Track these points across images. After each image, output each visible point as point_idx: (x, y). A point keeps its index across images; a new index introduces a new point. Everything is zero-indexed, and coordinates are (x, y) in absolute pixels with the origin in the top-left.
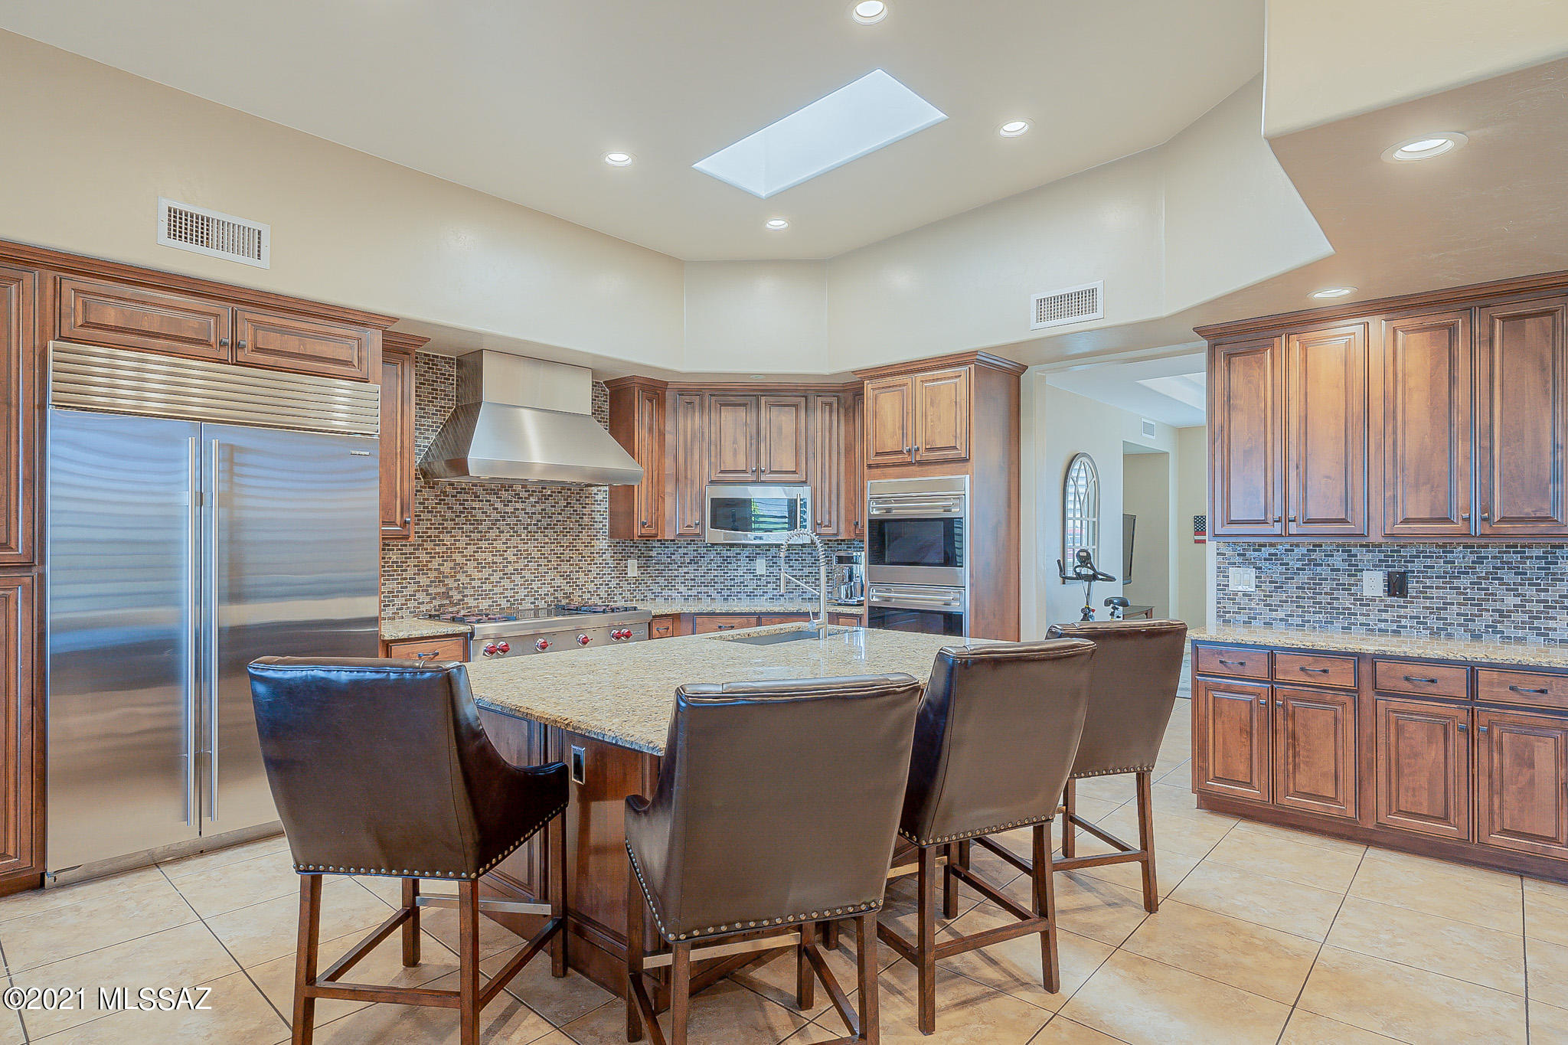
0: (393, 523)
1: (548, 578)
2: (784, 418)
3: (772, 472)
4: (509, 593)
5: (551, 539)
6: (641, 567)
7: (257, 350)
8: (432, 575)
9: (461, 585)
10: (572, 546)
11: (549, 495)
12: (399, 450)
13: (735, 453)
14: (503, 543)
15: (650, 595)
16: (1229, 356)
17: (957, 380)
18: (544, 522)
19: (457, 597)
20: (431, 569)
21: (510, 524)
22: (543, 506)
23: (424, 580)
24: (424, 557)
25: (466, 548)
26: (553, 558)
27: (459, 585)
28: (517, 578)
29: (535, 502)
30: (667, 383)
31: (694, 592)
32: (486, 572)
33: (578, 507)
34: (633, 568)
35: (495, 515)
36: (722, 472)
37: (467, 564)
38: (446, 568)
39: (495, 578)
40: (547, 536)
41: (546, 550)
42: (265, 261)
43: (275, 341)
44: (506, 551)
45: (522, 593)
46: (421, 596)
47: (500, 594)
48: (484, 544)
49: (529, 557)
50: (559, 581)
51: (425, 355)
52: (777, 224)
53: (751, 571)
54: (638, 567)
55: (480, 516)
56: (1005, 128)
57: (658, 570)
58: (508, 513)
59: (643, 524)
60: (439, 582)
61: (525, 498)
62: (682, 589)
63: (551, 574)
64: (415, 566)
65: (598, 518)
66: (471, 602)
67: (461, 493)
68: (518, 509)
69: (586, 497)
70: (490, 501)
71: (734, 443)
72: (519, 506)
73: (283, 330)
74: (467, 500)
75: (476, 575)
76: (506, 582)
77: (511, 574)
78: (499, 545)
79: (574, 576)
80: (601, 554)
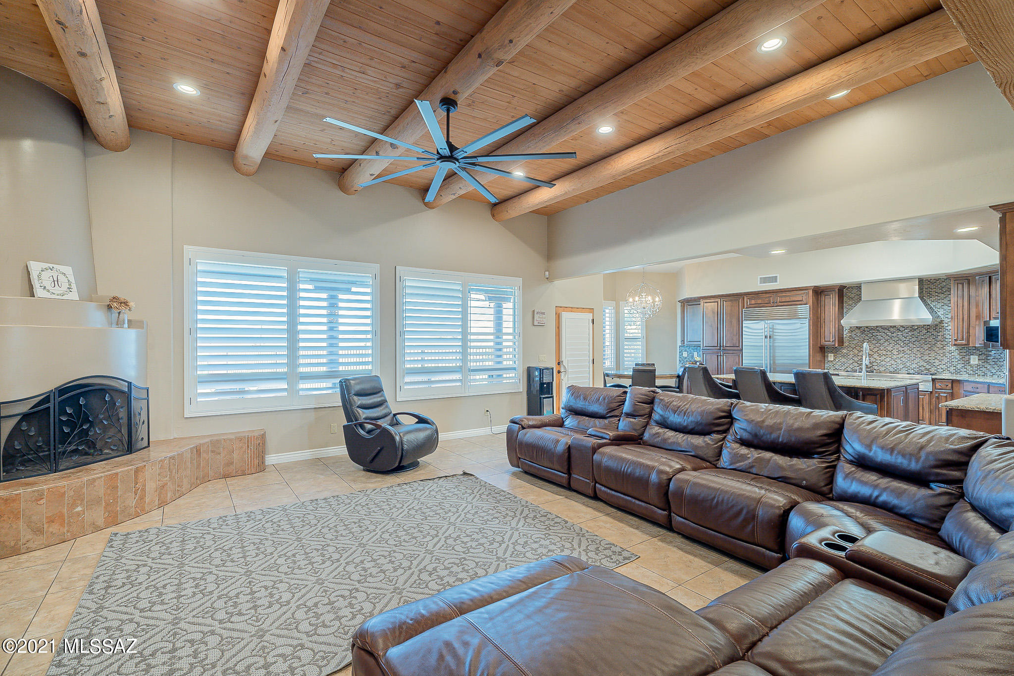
0: (830, 341)
1: (916, 361)
4: (894, 366)
5: (917, 346)
6: (982, 359)
7: (780, 302)
10: (930, 349)
11: (917, 329)
15: (989, 374)
18: (914, 339)
21: (895, 340)
22: (913, 333)
26: (918, 354)
28: (899, 361)
29: (908, 332)
32: (883, 358)
33: (935, 333)
34: (975, 360)
35: (887, 337)
39: (888, 359)
40: (915, 345)
41: (915, 350)
43: (784, 299)
44: (893, 350)
47: (890, 366)
48: (882, 348)
49: (904, 352)
50: (922, 363)
54: (978, 360)
55: (879, 337)
58: (894, 336)
59: (956, 339)
61: (903, 331)
63: (918, 360)
65: (948, 337)
66: (876, 367)
67: (871, 330)
70: (885, 332)
72: (898, 333)
73: (785, 296)
74: (874, 333)
76: (893, 362)
77: (895, 359)
78: (889, 348)
79: (932, 361)
80: (950, 352)
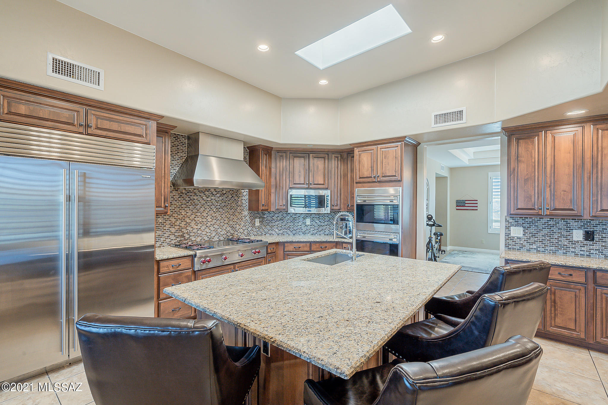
1: (224, 227)
2: (319, 163)
3: (314, 184)
4: (208, 234)
5: (225, 211)
6: (261, 222)
7: (98, 128)
8: (177, 227)
9: (189, 232)
10: (233, 214)
11: (225, 193)
12: (163, 175)
13: (300, 177)
14: (206, 214)
15: (264, 233)
16: (518, 140)
17: (397, 148)
18: (223, 205)
19: (187, 236)
20: (176, 225)
21: (209, 206)
22: (222, 198)
23: (173, 230)
24: (173, 220)
25: (191, 216)
26: (226, 219)
27: (188, 231)
28: (212, 228)
29: (219, 196)
30: (272, 148)
31: (281, 232)
32: (199, 226)
33: (236, 198)
34: (257, 223)
35: (203, 202)
36: (294, 184)
37: (191, 223)
38: (183, 224)
39: (203, 228)
40: (224, 210)
41: (223, 216)
42: (102, 87)
43: (106, 124)
44: (207, 217)
45: (214, 234)
46: (172, 237)
47: (205, 234)
48: (198, 214)
49: (217, 219)
50: (228, 229)
51: (174, 134)
52: (323, 82)
53: (304, 223)
54: (259, 222)
55: (197, 202)
56: (433, 39)
57: (267, 223)
58: (208, 201)
59: (263, 205)
60: (180, 230)
61: (215, 195)
62: (277, 230)
63: (226, 226)
64: (169, 224)
65: (244, 202)
66: (193, 239)
67: (189, 193)
68: (212, 199)
69: (239, 194)
70: (201, 196)
71: (299, 172)
72: (212, 198)
73: (110, 120)
74: (191, 196)
75: (195, 227)
76: (207, 230)
77: (209, 226)
78: (205, 214)
79: (235, 226)
80: (245, 217)
